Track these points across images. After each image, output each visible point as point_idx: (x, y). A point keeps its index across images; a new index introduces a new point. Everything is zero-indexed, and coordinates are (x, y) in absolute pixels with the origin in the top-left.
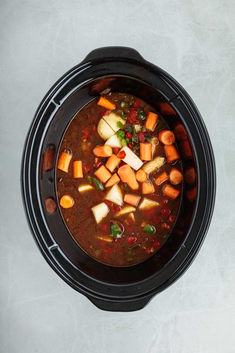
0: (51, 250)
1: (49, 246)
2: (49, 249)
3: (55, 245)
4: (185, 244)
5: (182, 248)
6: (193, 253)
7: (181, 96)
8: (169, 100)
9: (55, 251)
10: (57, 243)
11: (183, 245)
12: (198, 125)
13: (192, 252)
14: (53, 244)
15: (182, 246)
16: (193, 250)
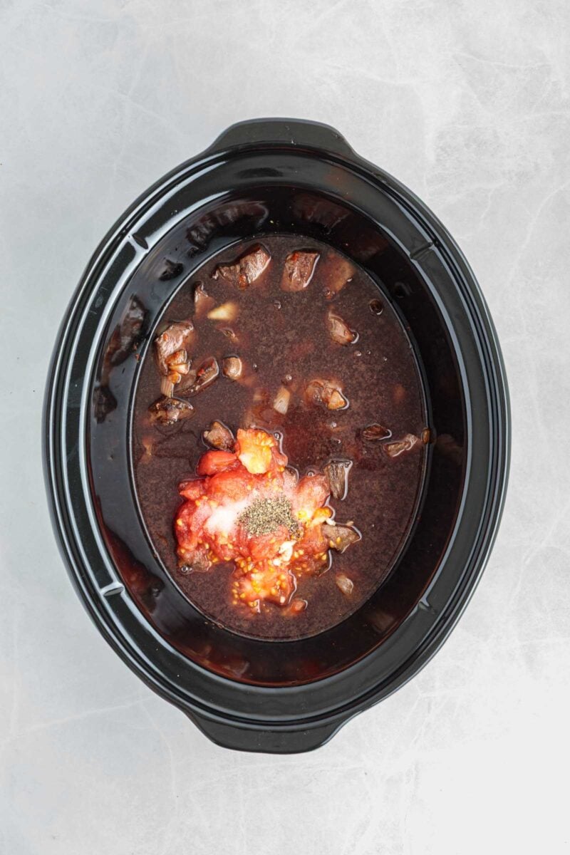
0: (106, 597)
1: (102, 586)
2: (102, 592)
3: (117, 584)
4: (427, 599)
5: (419, 610)
6: (444, 623)
7: (439, 246)
8: (408, 253)
9: (114, 599)
10: (121, 580)
11: (423, 600)
12: (475, 316)
13: (444, 618)
14: (110, 581)
15: (421, 602)
16: (446, 615)
